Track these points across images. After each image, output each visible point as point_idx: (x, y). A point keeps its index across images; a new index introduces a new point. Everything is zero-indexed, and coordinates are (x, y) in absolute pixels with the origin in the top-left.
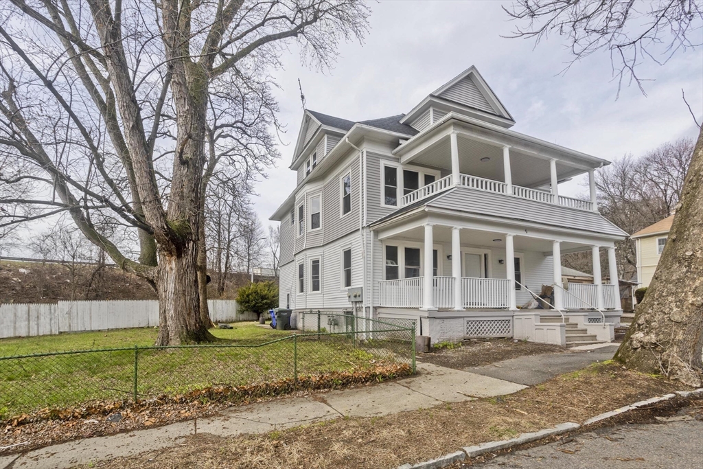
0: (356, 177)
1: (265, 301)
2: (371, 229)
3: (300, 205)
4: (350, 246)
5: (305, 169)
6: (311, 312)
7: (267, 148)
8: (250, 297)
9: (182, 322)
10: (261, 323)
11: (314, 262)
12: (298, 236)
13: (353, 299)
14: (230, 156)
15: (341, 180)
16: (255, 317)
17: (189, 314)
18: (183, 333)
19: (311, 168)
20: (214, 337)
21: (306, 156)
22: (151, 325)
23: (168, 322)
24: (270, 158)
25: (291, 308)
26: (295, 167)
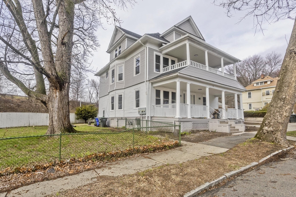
0: (143, 58)
1: (90, 114)
2: (150, 82)
3: (112, 69)
4: (139, 89)
5: (114, 53)
6: (122, 119)
7: (94, 42)
8: (83, 112)
9: (61, 123)
10: (88, 125)
11: (119, 96)
12: (111, 84)
13: (141, 113)
14: (75, 44)
15: (134, 59)
16: (84, 121)
17: (65, 119)
18: (62, 128)
19: (118, 52)
20: (76, 131)
21: (116, 47)
22: (31, 125)
23: (54, 123)
24: (94, 46)
25: (106, 117)
26: (109, 52)
